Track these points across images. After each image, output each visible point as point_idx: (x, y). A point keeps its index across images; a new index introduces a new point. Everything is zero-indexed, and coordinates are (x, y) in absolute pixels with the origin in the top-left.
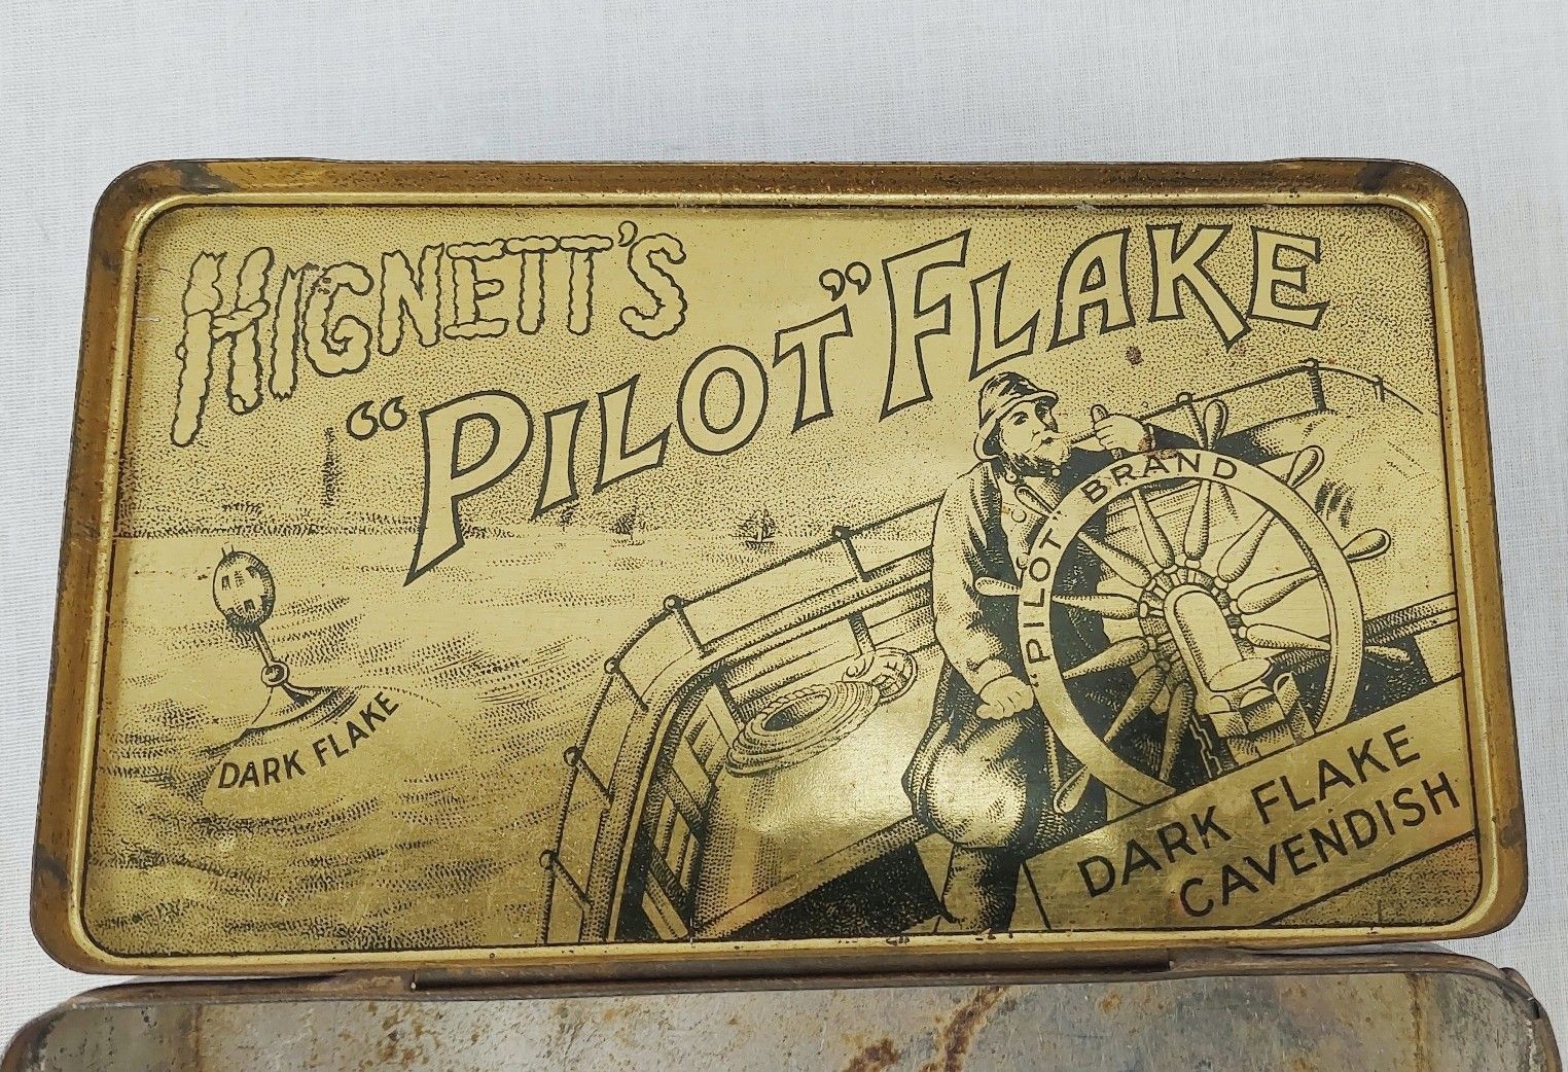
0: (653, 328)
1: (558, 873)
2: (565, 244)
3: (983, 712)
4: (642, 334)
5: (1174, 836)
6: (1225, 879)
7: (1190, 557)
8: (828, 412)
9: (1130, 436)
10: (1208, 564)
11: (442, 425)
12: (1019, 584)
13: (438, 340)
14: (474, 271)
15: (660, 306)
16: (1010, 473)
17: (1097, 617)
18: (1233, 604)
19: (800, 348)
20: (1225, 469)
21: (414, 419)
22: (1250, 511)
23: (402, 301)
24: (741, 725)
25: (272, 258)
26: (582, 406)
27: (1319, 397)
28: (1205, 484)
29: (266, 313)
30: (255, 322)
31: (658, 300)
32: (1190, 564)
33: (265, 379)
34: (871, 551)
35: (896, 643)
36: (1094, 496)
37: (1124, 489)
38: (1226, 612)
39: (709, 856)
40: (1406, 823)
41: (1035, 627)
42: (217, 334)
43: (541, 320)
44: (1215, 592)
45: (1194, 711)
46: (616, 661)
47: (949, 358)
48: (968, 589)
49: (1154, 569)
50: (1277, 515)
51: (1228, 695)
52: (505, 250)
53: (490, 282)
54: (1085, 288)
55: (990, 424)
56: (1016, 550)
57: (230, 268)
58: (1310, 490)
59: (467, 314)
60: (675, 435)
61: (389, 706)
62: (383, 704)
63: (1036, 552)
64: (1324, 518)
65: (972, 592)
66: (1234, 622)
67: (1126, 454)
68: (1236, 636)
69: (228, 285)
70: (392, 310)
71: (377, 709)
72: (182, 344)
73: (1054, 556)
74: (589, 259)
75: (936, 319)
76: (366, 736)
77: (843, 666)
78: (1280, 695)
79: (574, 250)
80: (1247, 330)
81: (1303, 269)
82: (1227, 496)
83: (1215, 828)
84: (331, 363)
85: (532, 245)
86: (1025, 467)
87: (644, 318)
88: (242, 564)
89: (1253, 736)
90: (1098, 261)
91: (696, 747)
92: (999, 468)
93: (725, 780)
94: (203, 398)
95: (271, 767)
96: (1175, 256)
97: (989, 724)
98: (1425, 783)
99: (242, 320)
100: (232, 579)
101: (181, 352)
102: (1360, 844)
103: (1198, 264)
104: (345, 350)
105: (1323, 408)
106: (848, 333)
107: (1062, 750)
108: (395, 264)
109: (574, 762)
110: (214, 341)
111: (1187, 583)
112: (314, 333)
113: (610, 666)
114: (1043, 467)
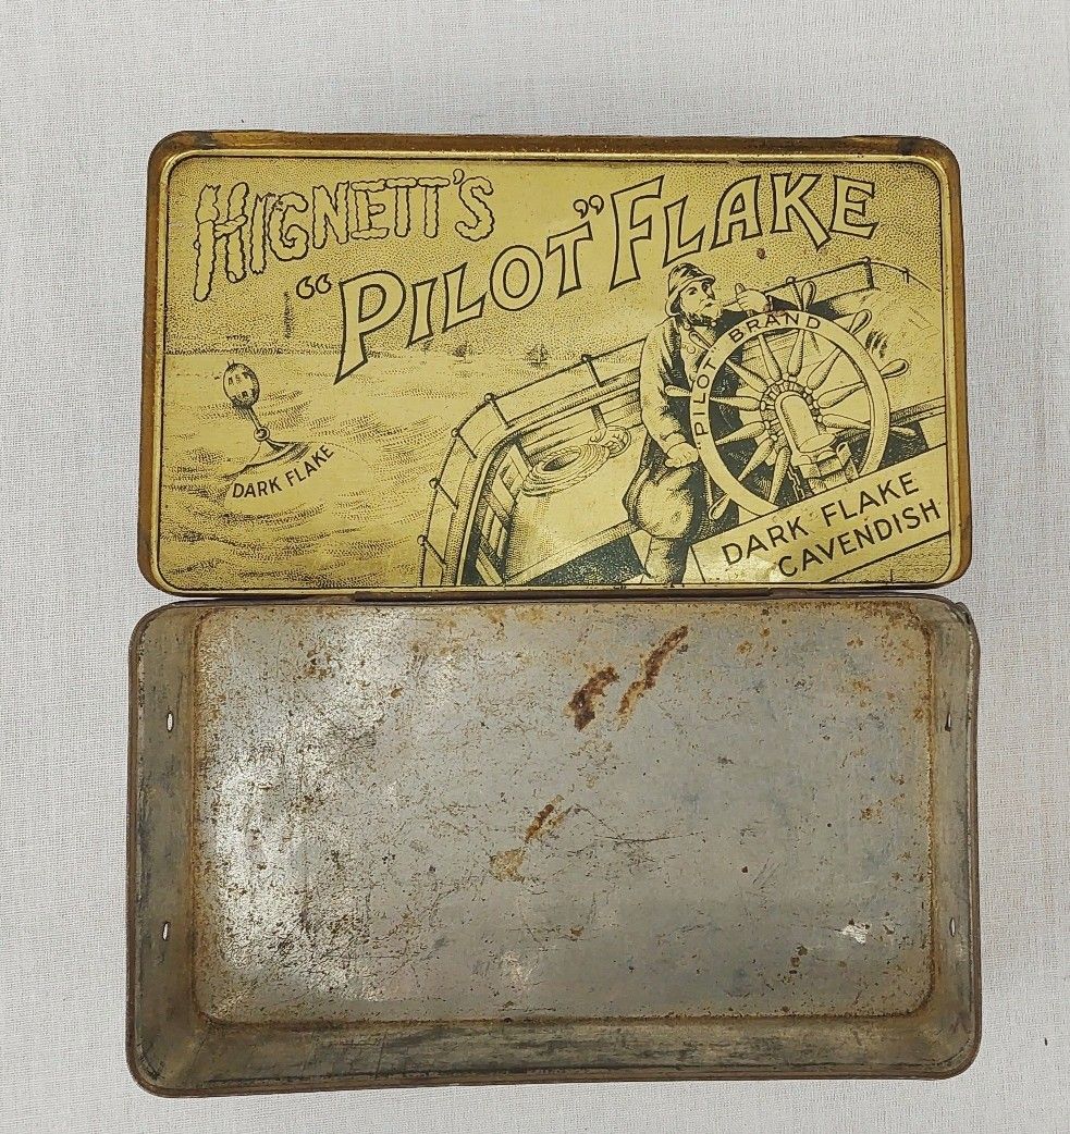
0: (474, 234)
1: (428, 548)
2: (421, 182)
3: (669, 463)
4: (469, 238)
5: (776, 532)
6: (805, 557)
7: (791, 375)
8: (579, 287)
9: (759, 303)
10: (801, 379)
11: (352, 290)
12: (691, 391)
13: (348, 240)
14: (368, 199)
15: (479, 221)
16: (686, 324)
17: (736, 410)
18: (815, 403)
19: (562, 247)
20: (813, 323)
21: (336, 287)
22: (827, 349)
23: (326, 216)
24: (530, 468)
25: (248, 189)
26: (434, 281)
27: (870, 280)
28: (801, 332)
29: (246, 222)
30: (240, 228)
31: (477, 217)
32: (791, 379)
33: (247, 262)
34: (605, 369)
35: (619, 423)
36: (736, 338)
37: (754, 334)
38: (811, 407)
39: (513, 539)
40: (910, 527)
41: (700, 416)
42: (218, 235)
43: (409, 229)
44: (805, 395)
45: (790, 464)
46: (458, 430)
47: (650, 254)
48: (661, 393)
49: (770, 382)
50: (843, 350)
51: (811, 455)
52: (385, 185)
53: (378, 205)
54: (732, 212)
55: (674, 295)
56: (689, 370)
57: (223, 194)
58: (862, 336)
59: (364, 225)
60: (489, 298)
61: (328, 453)
62: (324, 452)
63: (701, 371)
64: (870, 352)
65: (663, 395)
66: (815, 412)
67: (756, 313)
68: (816, 421)
69: (223, 205)
70: (320, 222)
71: (321, 455)
72: (198, 240)
73: (712, 374)
74: (436, 191)
75: (643, 230)
76: (315, 470)
77: (588, 436)
78: (839, 454)
79: (427, 186)
80: (829, 239)
81: (863, 202)
82: (814, 339)
83: (800, 528)
84: (285, 253)
85: (401, 183)
86: (695, 322)
87: (470, 228)
88: (239, 371)
89: (823, 478)
90: (741, 196)
91: (505, 479)
92: (679, 320)
93: (521, 498)
94: (211, 274)
95: (262, 486)
96: (787, 194)
97: (673, 470)
98: (921, 505)
99: (231, 227)
100: (235, 380)
101: (197, 245)
102: (882, 538)
103: (801, 198)
104: (294, 245)
105: (872, 287)
106: (590, 238)
107: (714, 486)
108: (320, 193)
109: (435, 487)
110: (216, 239)
111: (789, 390)
112: (275, 235)
113: (454, 433)
114: (706, 321)
